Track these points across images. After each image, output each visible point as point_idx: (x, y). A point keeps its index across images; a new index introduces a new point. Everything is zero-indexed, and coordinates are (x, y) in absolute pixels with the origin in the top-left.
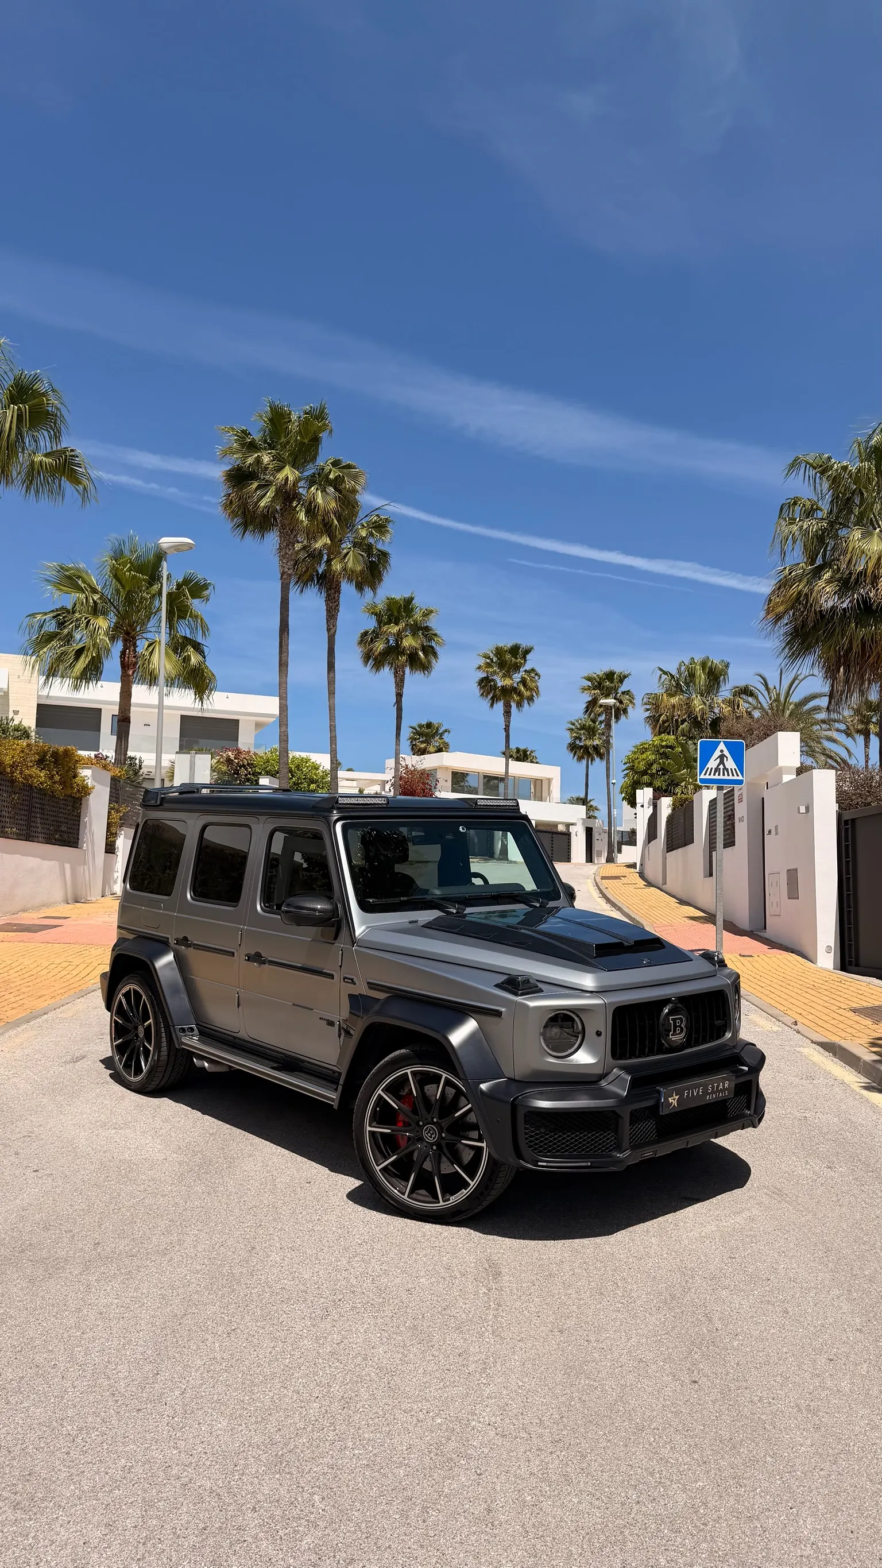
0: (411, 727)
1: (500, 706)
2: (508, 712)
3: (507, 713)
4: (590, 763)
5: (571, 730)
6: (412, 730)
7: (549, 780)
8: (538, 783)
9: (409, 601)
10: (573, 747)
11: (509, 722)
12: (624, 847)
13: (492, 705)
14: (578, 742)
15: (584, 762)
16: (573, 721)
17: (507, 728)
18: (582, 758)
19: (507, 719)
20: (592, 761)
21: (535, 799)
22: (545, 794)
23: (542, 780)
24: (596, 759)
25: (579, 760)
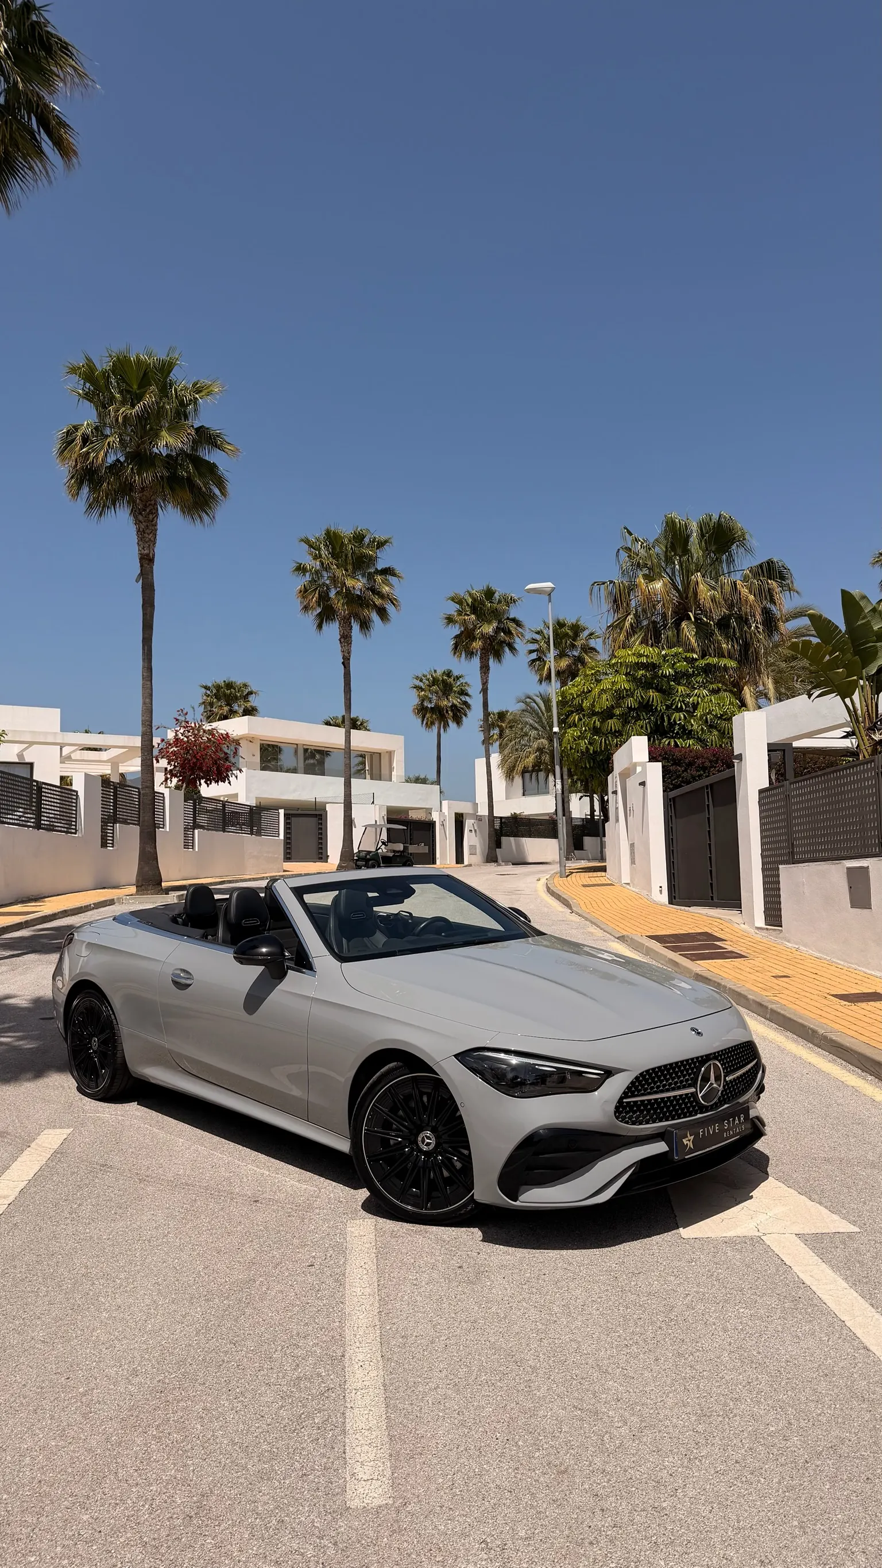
0: (202, 686)
1: (333, 629)
2: (347, 636)
3: (346, 639)
4: (442, 730)
5: (419, 688)
6: (204, 690)
7: (390, 754)
8: (375, 758)
9: (166, 368)
10: (422, 710)
11: (349, 653)
12: (504, 839)
13: (320, 626)
14: (426, 704)
15: (435, 729)
16: (420, 676)
17: (346, 663)
18: (432, 723)
19: (346, 655)
20: (446, 726)
21: (372, 779)
22: (385, 771)
23: (380, 754)
24: (450, 722)
25: (429, 725)
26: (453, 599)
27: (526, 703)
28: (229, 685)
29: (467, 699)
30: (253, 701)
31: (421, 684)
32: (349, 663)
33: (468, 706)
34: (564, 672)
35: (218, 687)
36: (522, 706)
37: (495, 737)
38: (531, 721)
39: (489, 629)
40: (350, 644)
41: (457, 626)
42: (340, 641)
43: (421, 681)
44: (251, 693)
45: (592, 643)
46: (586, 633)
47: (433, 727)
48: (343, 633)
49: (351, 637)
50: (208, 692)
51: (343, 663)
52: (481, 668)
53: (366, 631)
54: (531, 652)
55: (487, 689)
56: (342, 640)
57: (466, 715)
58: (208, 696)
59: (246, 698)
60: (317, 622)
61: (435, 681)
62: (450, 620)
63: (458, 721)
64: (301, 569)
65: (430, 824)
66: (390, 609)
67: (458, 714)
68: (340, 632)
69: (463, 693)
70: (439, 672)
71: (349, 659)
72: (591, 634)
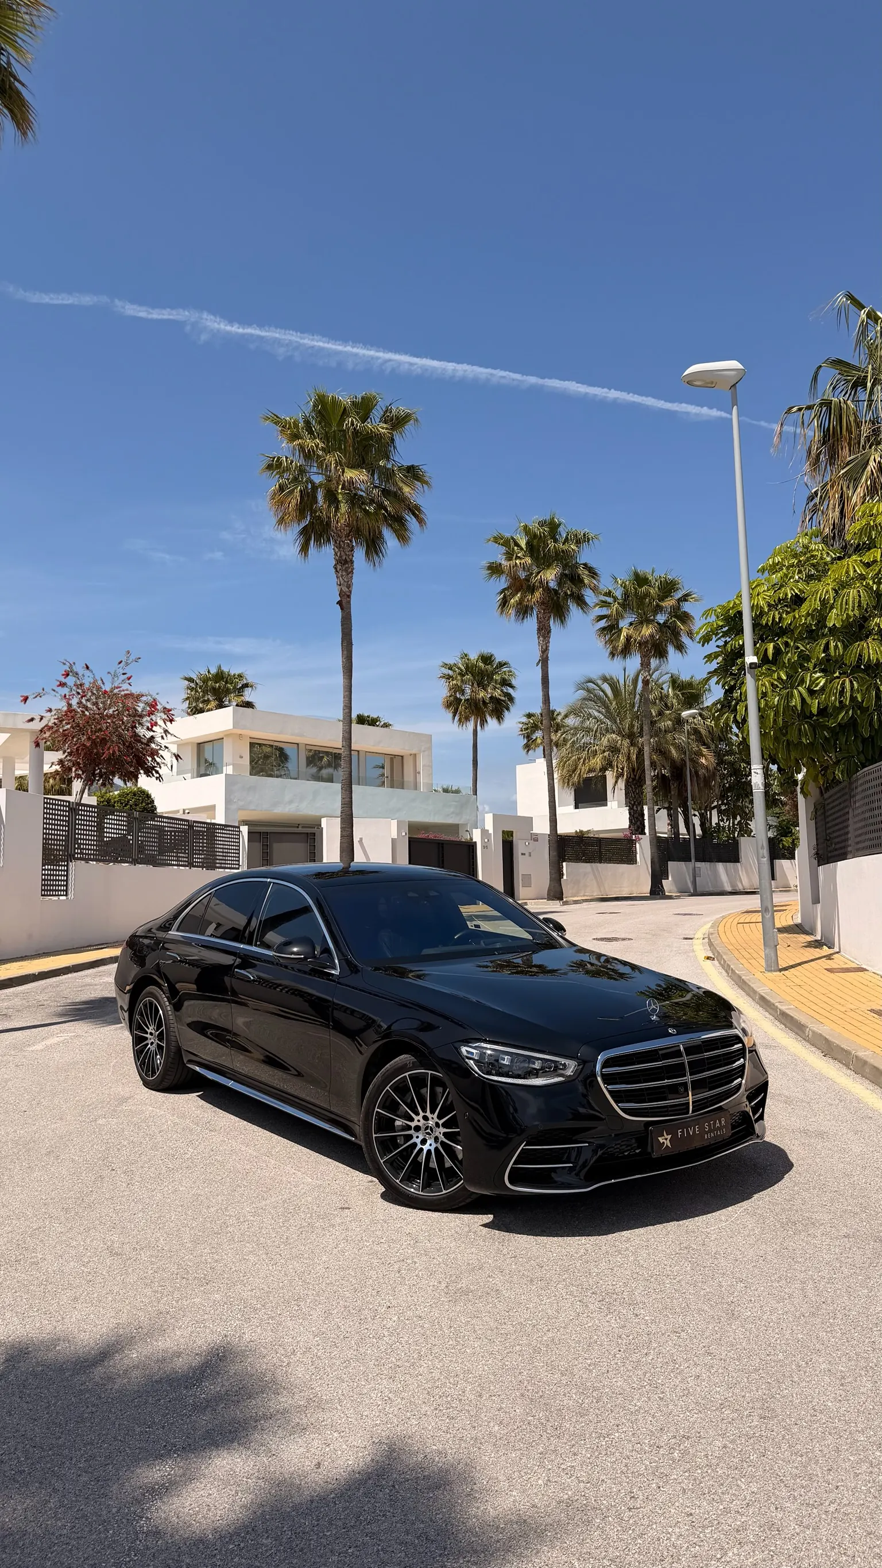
0: (186, 679)
1: (324, 553)
2: (346, 562)
3: (344, 564)
4: (479, 728)
5: (449, 677)
6: (187, 683)
7: (414, 757)
8: (397, 762)
10: (453, 704)
11: (349, 586)
12: (564, 865)
13: (306, 546)
14: (458, 696)
15: (471, 725)
16: (448, 663)
17: (344, 603)
18: (467, 719)
19: (345, 589)
20: (484, 722)
21: (392, 787)
22: (408, 776)
23: (402, 757)
24: (489, 719)
25: (463, 720)
26: (496, 540)
27: (588, 691)
28: (220, 676)
29: (510, 691)
30: (248, 695)
31: (450, 672)
32: (349, 602)
33: (511, 699)
34: (647, 642)
35: (205, 680)
36: (582, 693)
37: (539, 741)
38: (596, 714)
39: (550, 576)
40: (350, 572)
41: (503, 578)
42: (336, 569)
43: (450, 668)
44: (246, 685)
45: (686, 607)
46: (679, 594)
47: (468, 723)
48: (341, 556)
49: (352, 562)
50: (193, 685)
51: (340, 603)
52: (539, 630)
53: (375, 557)
54: (600, 618)
55: (547, 659)
56: (339, 567)
57: (508, 709)
58: (192, 689)
59: (240, 691)
60: (301, 539)
61: (470, 668)
62: (495, 569)
63: (499, 716)
64: (274, 466)
65: (469, 846)
66: (411, 522)
67: (499, 708)
68: (336, 554)
69: (505, 683)
70: (473, 656)
71: (349, 596)
72: (687, 595)
